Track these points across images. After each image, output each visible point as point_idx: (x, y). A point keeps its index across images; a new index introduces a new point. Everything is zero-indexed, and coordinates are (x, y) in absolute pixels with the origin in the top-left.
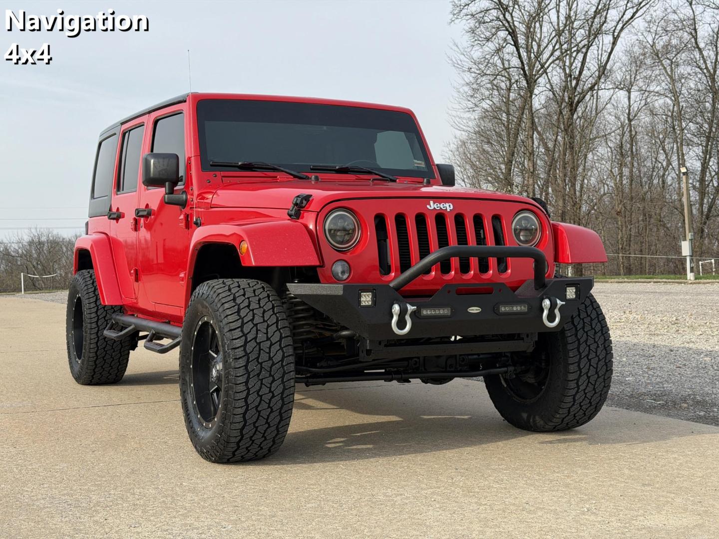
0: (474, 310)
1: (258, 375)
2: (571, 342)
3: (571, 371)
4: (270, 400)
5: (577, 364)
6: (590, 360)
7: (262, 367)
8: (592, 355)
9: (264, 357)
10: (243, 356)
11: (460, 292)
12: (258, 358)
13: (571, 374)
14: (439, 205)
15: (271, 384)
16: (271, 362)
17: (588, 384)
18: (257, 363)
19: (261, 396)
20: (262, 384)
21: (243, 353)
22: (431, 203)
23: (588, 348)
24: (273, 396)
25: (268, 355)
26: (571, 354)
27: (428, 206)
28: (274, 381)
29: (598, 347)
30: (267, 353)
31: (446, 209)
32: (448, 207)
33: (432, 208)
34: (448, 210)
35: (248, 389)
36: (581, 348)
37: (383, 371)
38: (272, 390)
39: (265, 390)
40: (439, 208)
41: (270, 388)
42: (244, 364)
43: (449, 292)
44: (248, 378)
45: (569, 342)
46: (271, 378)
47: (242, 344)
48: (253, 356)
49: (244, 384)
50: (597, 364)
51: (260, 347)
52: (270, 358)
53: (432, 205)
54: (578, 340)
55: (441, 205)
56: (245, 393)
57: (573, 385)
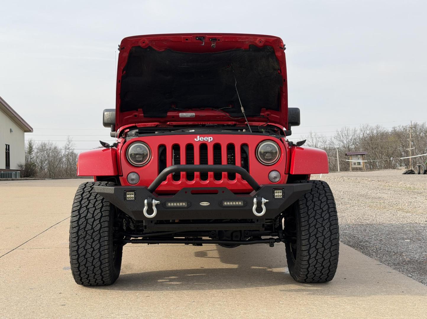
0: (205, 204)
1: (84, 237)
2: (304, 225)
3: (303, 245)
4: (92, 252)
5: (307, 240)
6: (317, 238)
7: (86, 233)
8: (319, 235)
9: (89, 227)
10: (77, 226)
11: (194, 193)
12: (85, 228)
13: (304, 247)
14: (203, 138)
15: (92, 243)
16: (92, 230)
17: (317, 254)
18: (84, 231)
19: (86, 250)
20: (86, 243)
21: (76, 225)
22: (198, 137)
23: (316, 230)
24: (94, 250)
25: (91, 226)
26: (303, 233)
27: (195, 139)
28: (94, 241)
29: (324, 229)
30: (91, 225)
31: (208, 140)
32: (209, 139)
33: (198, 140)
34: (209, 141)
35: (78, 245)
36: (310, 229)
37: (184, 238)
38: (93, 246)
39: (88, 246)
40: (203, 140)
41: (92, 245)
42: (76, 231)
43: (186, 192)
44: (78, 239)
45: (303, 225)
46: (92, 240)
47: (77, 220)
48: (82, 227)
49: (76, 242)
50: (323, 241)
51: (87, 222)
52: (92, 228)
53: (199, 139)
54: (309, 224)
55: (205, 138)
56: (77, 247)
57: (305, 253)
